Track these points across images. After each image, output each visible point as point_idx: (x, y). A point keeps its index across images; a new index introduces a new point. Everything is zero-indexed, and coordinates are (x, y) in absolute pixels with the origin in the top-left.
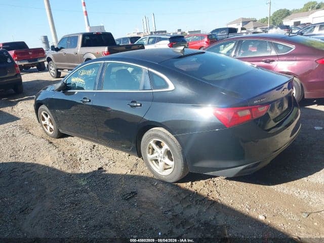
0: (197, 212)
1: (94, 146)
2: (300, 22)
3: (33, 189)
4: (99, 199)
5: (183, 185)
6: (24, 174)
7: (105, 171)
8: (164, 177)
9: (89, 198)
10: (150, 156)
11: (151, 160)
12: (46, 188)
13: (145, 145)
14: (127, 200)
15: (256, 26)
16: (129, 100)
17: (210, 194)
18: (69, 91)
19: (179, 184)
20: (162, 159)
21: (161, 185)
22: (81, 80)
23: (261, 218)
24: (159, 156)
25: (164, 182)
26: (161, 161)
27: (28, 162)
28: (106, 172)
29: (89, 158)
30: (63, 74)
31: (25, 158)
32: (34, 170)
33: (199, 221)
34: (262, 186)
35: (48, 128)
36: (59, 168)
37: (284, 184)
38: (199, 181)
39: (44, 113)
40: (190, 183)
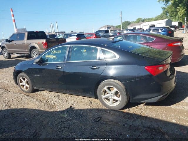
0: (140, 123)
1: (59, 95)
2: (136, 28)
3: (34, 123)
4: (81, 123)
5: (125, 111)
6: (22, 115)
7: (74, 108)
8: (113, 107)
9: (74, 123)
10: (103, 97)
11: (104, 99)
12: (42, 122)
13: (101, 90)
14: (98, 121)
15: (115, 30)
16: (91, 65)
17: (142, 113)
18: (44, 63)
19: (122, 110)
20: (112, 97)
21: (112, 112)
22: (53, 56)
23: (174, 121)
24: (110, 96)
25: (113, 110)
26: (111, 98)
27: (19, 108)
28: (76, 109)
29: (59, 102)
30: (13, 56)
31: (15, 105)
32: (27, 112)
33: (144, 127)
34: (165, 107)
35: (25, 87)
36: (43, 109)
37: (175, 105)
38: (132, 107)
39: (23, 78)
40: (128, 109)
